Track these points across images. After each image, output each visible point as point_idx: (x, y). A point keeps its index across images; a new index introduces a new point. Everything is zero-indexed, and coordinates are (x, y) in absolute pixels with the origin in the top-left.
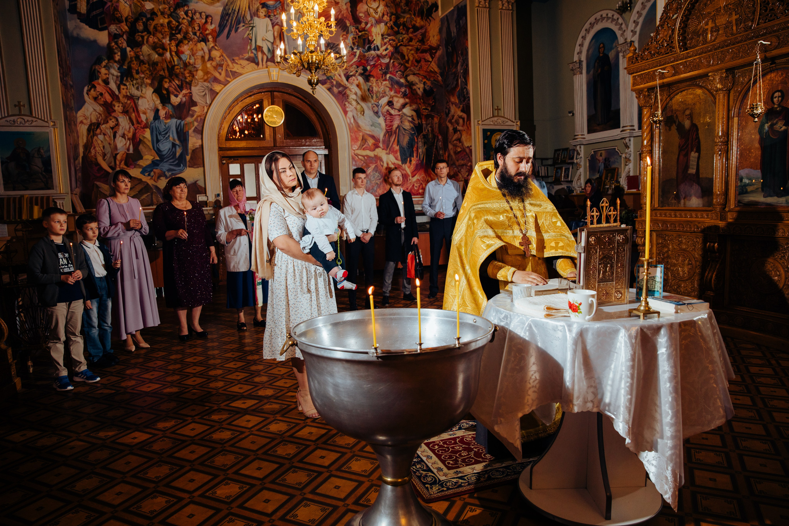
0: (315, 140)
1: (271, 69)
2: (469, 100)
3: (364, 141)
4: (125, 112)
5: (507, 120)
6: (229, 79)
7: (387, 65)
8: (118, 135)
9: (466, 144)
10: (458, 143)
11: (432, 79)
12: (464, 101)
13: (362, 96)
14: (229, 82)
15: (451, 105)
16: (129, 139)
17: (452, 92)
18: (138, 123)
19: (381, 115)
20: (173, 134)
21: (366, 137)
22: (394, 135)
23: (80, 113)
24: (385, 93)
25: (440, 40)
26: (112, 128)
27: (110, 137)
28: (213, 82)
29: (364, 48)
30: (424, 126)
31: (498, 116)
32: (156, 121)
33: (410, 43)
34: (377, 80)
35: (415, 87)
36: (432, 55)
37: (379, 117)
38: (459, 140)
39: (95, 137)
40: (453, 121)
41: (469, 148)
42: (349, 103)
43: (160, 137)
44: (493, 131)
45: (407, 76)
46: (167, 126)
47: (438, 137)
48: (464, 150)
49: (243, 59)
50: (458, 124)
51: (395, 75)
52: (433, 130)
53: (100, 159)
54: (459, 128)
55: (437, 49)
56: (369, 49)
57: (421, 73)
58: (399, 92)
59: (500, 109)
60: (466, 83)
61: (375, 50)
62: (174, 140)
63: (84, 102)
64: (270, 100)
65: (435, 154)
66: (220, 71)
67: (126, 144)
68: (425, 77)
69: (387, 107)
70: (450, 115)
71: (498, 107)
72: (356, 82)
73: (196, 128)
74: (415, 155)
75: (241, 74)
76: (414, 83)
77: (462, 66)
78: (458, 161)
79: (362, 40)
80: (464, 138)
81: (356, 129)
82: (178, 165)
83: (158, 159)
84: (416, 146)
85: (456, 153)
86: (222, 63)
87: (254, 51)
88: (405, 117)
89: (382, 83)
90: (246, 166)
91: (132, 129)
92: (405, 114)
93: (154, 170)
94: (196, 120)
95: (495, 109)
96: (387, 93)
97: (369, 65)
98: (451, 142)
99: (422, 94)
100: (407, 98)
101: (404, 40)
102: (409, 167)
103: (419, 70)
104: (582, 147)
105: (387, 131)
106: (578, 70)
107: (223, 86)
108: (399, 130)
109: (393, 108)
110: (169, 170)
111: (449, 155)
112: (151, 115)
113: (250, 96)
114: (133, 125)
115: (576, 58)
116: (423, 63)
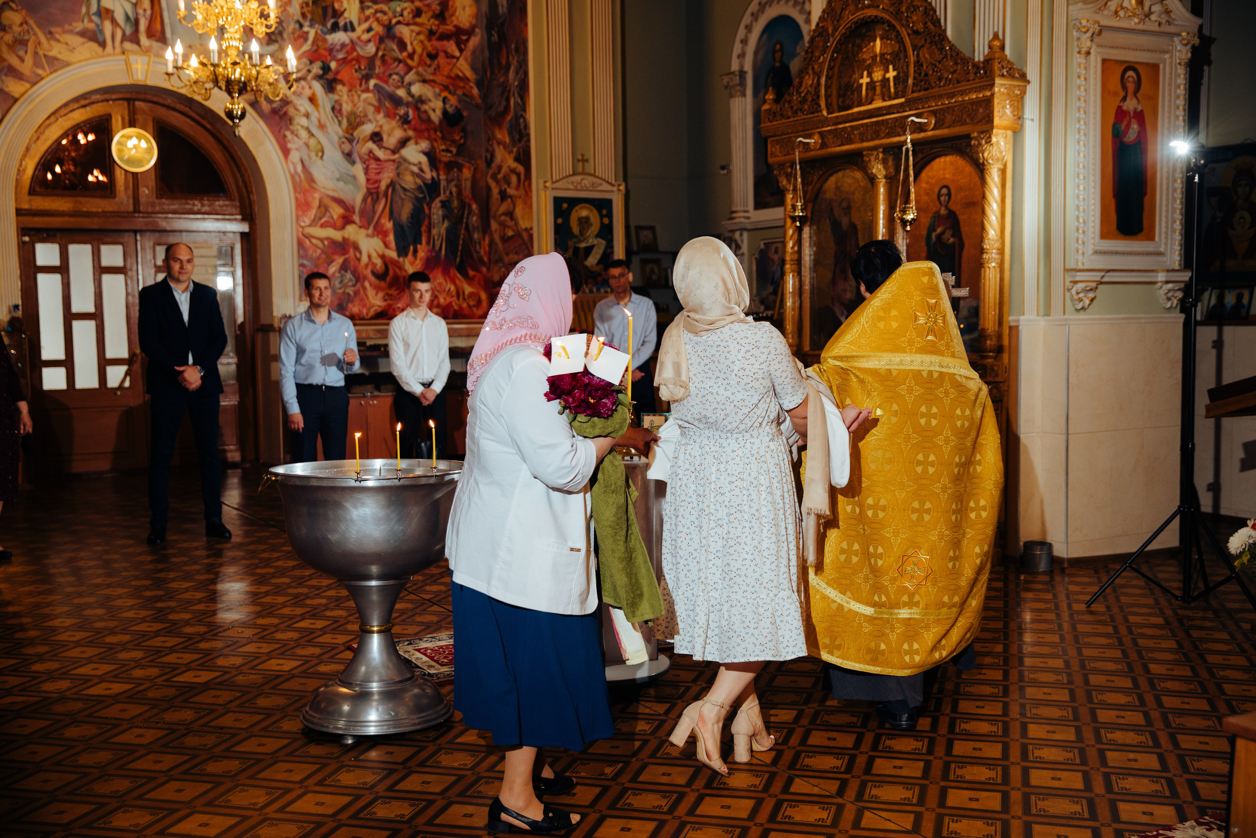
0: (221, 203)
1: (132, 58)
2: (529, 140)
3: (322, 209)
5: (599, 181)
6: (40, 72)
7: (371, 60)
9: (523, 224)
10: (508, 219)
11: (460, 92)
12: (520, 140)
13: (319, 121)
14: (42, 79)
15: (495, 146)
17: (497, 120)
19: (358, 160)
21: (328, 202)
22: (383, 202)
24: (366, 116)
25: (477, 16)
28: (6, 75)
29: (324, 25)
30: (443, 183)
31: (583, 173)
33: (418, 20)
34: (350, 91)
35: (425, 107)
36: (461, 45)
37: (353, 163)
38: (510, 214)
40: (500, 176)
41: (529, 231)
42: (292, 132)
44: (574, 202)
45: (410, 84)
47: (470, 206)
48: (518, 235)
49: (71, 32)
50: (509, 184)
51: (386, 82)
52: (460, 193)
54: (511, 191)
55: (470, 32)
56: (335, 28)
57: (439, 79)
58: (395, 115)
59: (587, 161)
60: (523, 106)
61: (345, 29)
64: (127, 117)
65: (463, 240)
66: (22, 53)
68: (446, 88)
69: (370, 145)
70: (494, 165)
71: (583, 155)
72: (308, 92)
75: (67, 64)
76: (423, 98)
77: (517, 73)
78: (507, 254)
79: (320, 10)
80: (519, 212)
81: (307, 186)
84: (426, 222)
85: (505, 239)
86: (26, 37)
87: (95, 18)
88: (406, 165)
89: (359, 96)
90: (73, 249)
92: (405, 160)
95: (579, 161)
96: (370, 117)
97: (334, 58)
98: (494, 217)
99: (441, 121)
100: (410, 128)
101: (406, 13)
102: (412, 264)
103: (434, 74)
104: (745, 234)
105: (369, 193)
106: (739, 88)
107: (28, 85)
108: (394, 190)
109: (381, 147)
111: (492, 243)
113: (84, 106)
115: (735, 66)
116: (442, 60)
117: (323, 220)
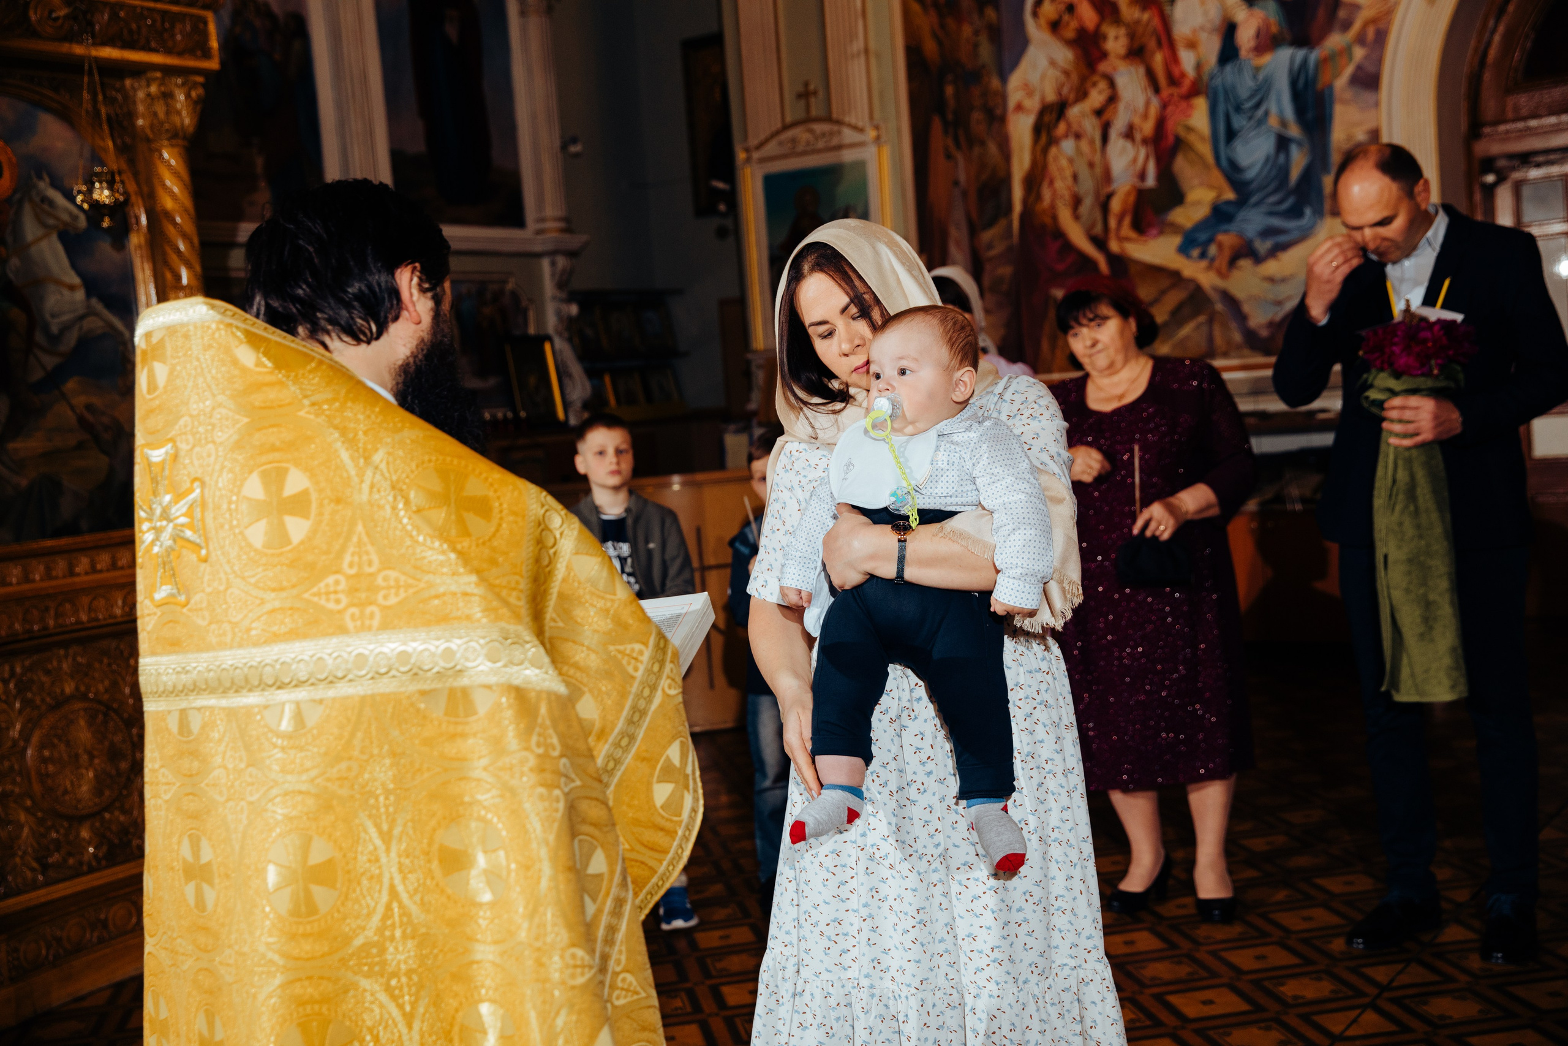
4: (1136, 53)
8: (1114, 134)
16: (1145, 141)
18: (1174, 81)
20: (1279, 101)
23: (1015, 80)
26: (1099, 113)
27: (1092, 142)
32: (1228, 68)
39: (1053, 150)
43: (1238, 121)
46: (1261, 77)
53: (1065, 216)
62: (1284, 123)
63: (1022, 43)
67: (1135, 160)
73: (1359, 68)
82: (1295, 213)
83: (1230, 195)
91: (1155, 103)
93: (1221, 237)
94: (1361, 40)
110: (1267, 232)
112: (1211, 48)
114: (1157, 90)
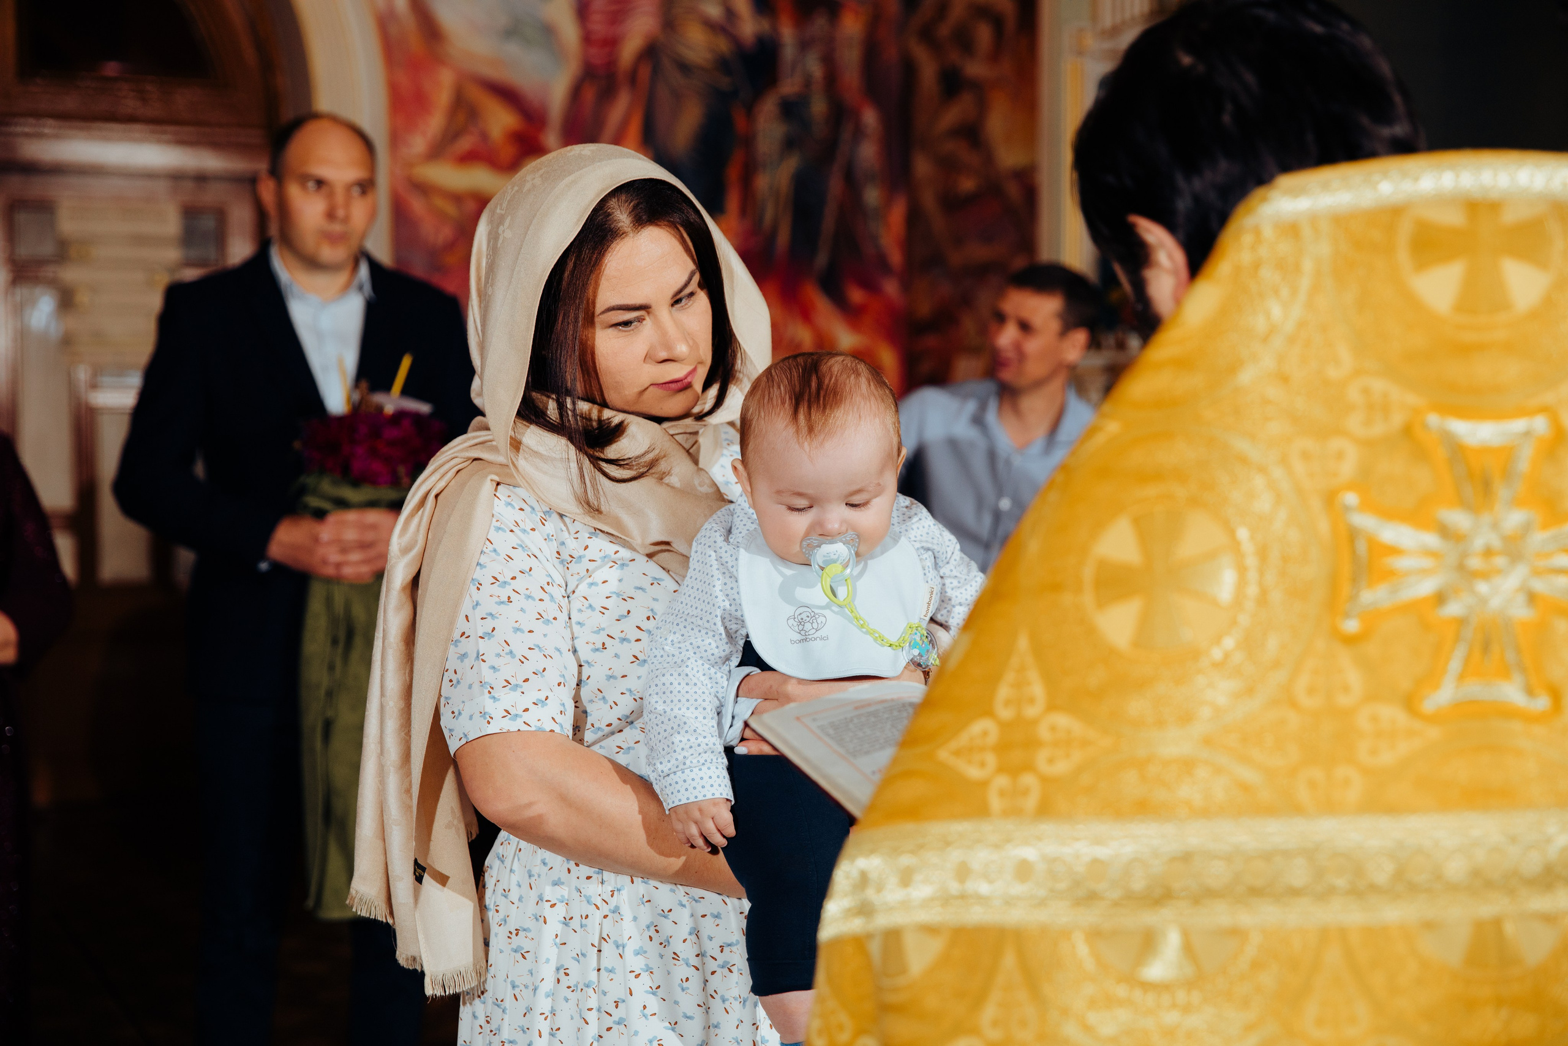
3: (462, 111)
9: (1008, 157)
21: (477, 95)
22: (627, 94)
30: (789, 50)
40: (944, 30)
47: (857, 115)
48: (992, 189)
52: (832, 78)
54: (976, 69)
65: (837, 207)
74: (733, 202)
81: (420, 51)
84: (740, 156)
85: (952, 203)
105: (589, 71)
117: (466, 143)
